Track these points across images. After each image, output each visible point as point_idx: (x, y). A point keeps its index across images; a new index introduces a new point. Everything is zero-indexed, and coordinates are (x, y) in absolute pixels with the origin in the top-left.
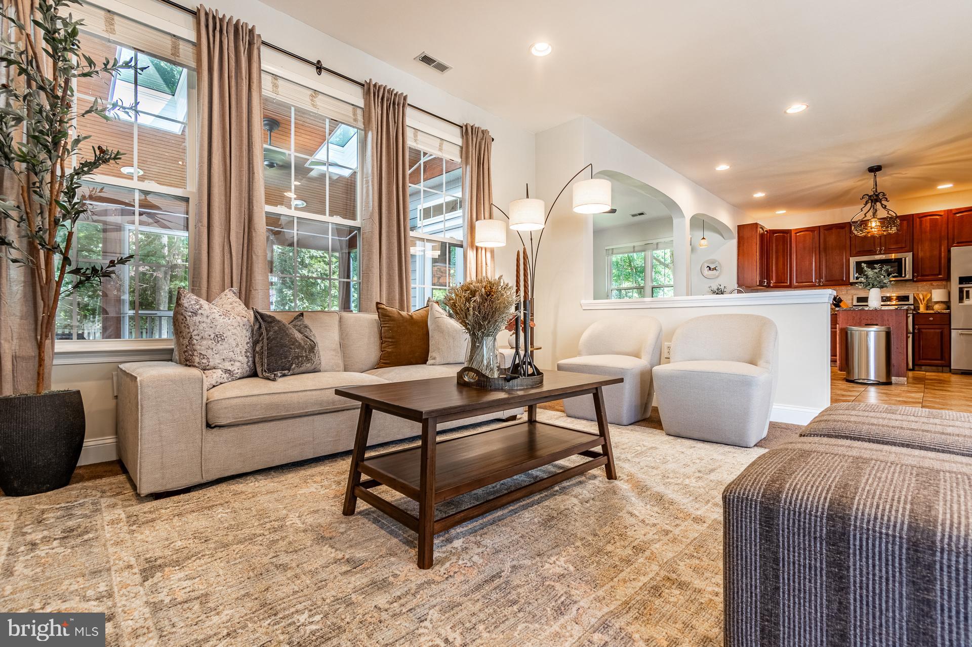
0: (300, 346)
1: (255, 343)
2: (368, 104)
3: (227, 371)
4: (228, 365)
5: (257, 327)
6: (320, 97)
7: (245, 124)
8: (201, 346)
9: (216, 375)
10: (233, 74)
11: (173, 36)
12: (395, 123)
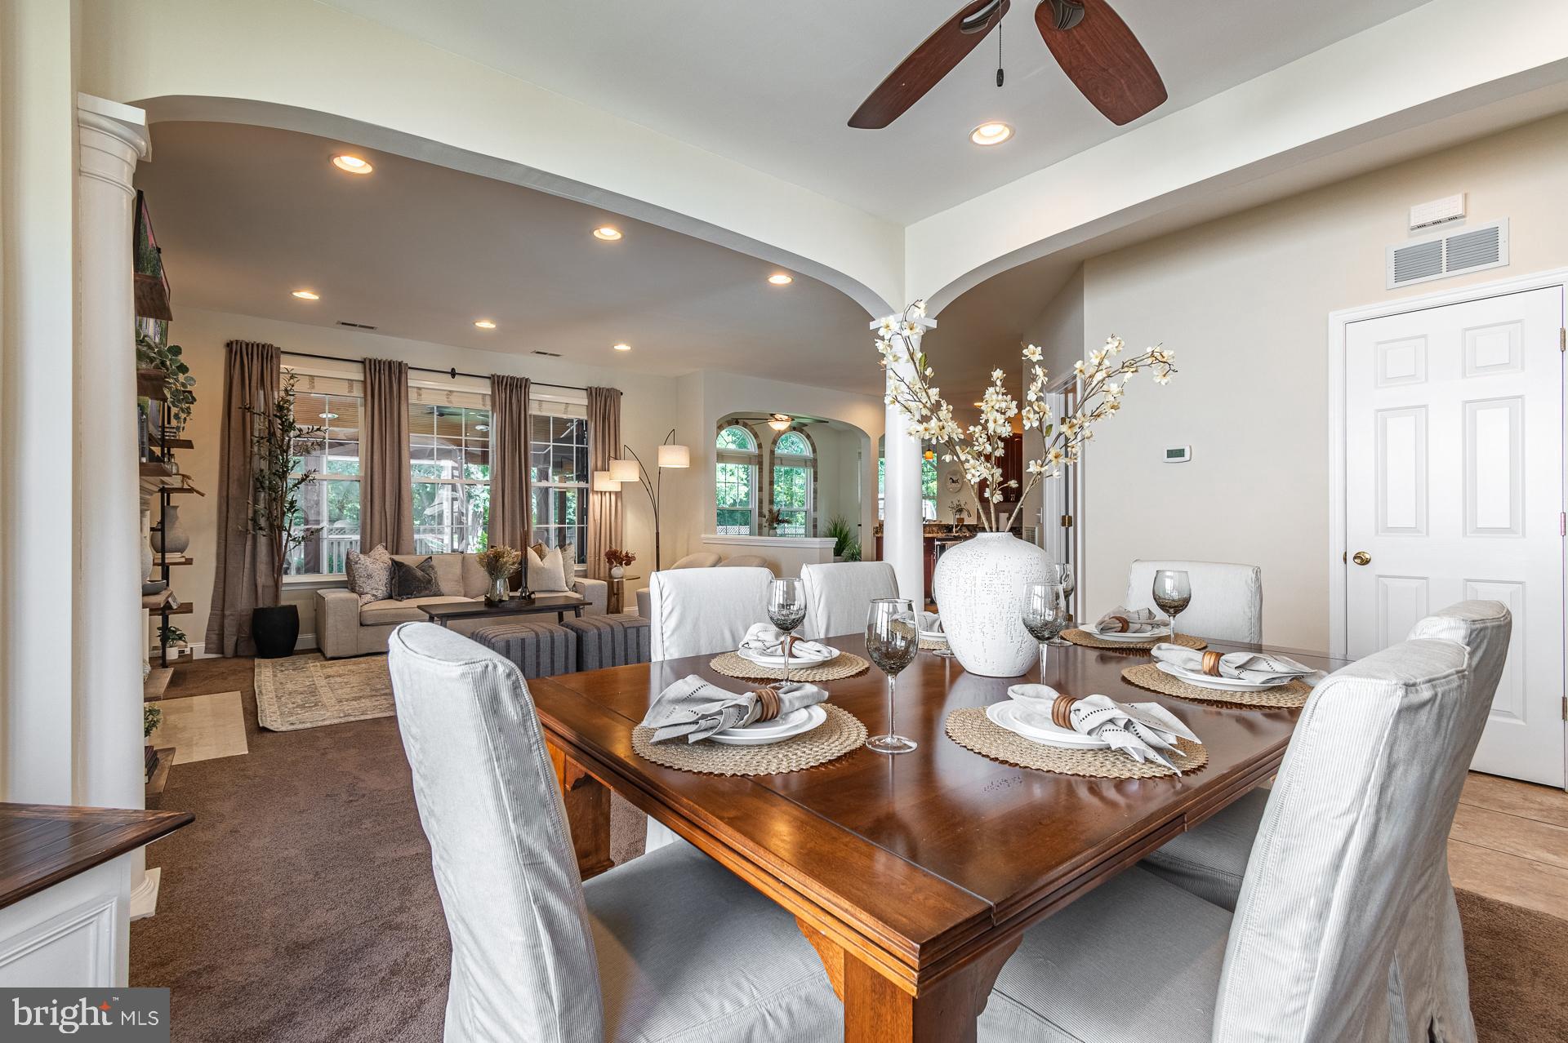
0: (419, 580)
1: (392, 579)
2: (493, 391)
3: (373, 595)
4: (374, 592)
5: (393, 569)
6: (455, 394)
7: (396, 429)
8: (360, 581)
9: (368, 598)
10: (388, 397)
11: (349, 380)
12: (519, 401)
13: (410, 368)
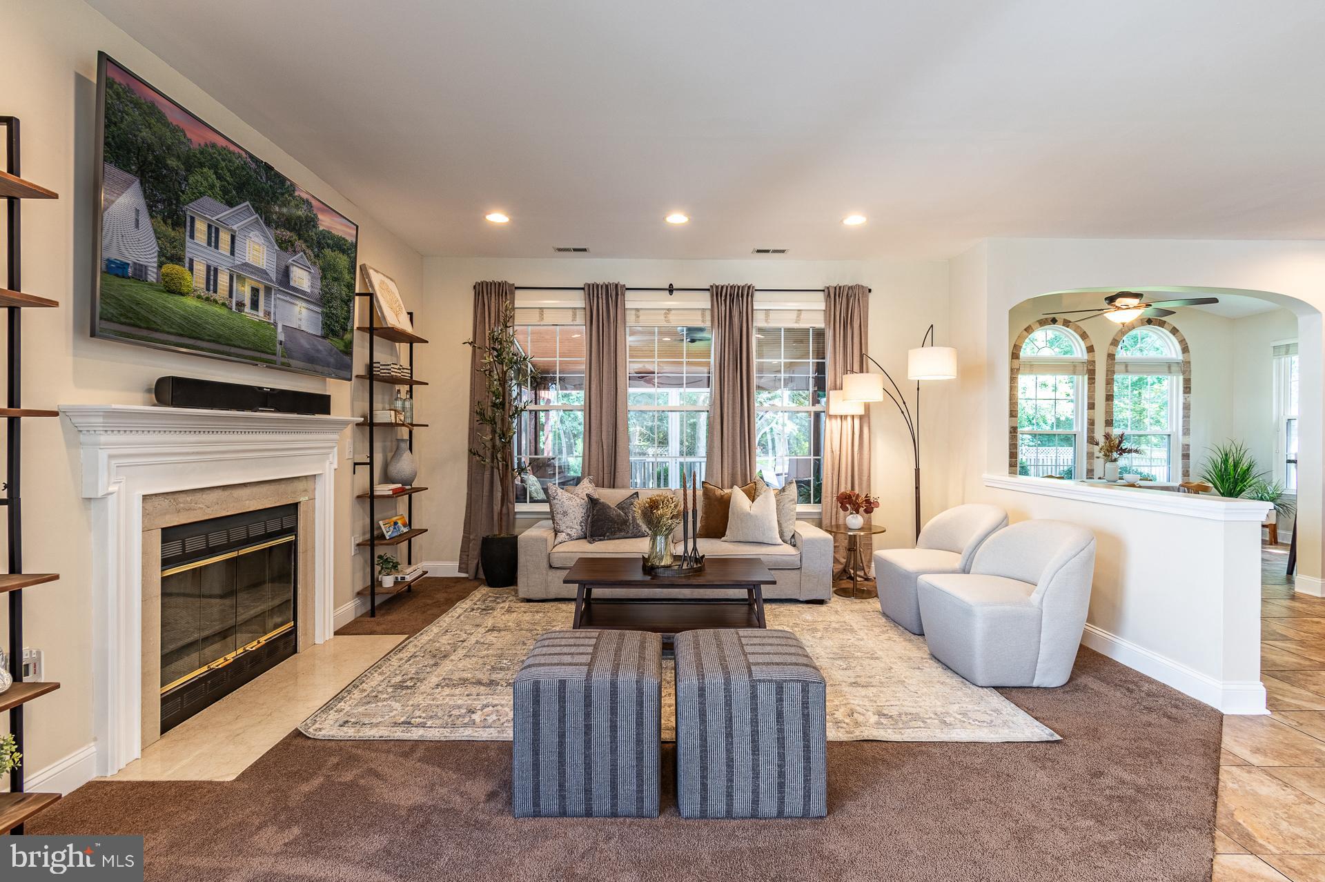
1: (587, 517)
2: (713, 304)
4: (570, 531)
5: (589, 506)
7: (613, 354)
9: (563, 537)
10: (605, 321)
11: (573, 308)
12: (741, 313)
13: (627, 289)
